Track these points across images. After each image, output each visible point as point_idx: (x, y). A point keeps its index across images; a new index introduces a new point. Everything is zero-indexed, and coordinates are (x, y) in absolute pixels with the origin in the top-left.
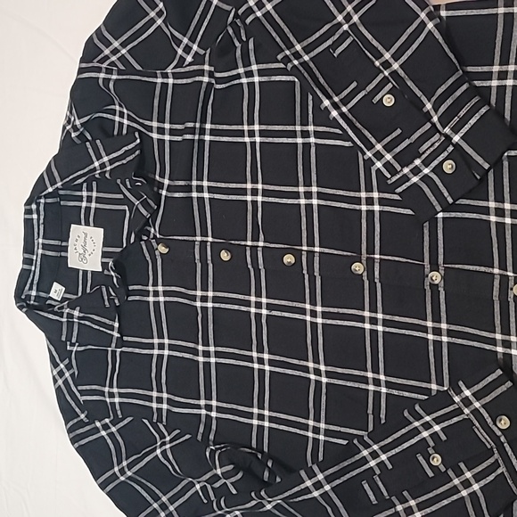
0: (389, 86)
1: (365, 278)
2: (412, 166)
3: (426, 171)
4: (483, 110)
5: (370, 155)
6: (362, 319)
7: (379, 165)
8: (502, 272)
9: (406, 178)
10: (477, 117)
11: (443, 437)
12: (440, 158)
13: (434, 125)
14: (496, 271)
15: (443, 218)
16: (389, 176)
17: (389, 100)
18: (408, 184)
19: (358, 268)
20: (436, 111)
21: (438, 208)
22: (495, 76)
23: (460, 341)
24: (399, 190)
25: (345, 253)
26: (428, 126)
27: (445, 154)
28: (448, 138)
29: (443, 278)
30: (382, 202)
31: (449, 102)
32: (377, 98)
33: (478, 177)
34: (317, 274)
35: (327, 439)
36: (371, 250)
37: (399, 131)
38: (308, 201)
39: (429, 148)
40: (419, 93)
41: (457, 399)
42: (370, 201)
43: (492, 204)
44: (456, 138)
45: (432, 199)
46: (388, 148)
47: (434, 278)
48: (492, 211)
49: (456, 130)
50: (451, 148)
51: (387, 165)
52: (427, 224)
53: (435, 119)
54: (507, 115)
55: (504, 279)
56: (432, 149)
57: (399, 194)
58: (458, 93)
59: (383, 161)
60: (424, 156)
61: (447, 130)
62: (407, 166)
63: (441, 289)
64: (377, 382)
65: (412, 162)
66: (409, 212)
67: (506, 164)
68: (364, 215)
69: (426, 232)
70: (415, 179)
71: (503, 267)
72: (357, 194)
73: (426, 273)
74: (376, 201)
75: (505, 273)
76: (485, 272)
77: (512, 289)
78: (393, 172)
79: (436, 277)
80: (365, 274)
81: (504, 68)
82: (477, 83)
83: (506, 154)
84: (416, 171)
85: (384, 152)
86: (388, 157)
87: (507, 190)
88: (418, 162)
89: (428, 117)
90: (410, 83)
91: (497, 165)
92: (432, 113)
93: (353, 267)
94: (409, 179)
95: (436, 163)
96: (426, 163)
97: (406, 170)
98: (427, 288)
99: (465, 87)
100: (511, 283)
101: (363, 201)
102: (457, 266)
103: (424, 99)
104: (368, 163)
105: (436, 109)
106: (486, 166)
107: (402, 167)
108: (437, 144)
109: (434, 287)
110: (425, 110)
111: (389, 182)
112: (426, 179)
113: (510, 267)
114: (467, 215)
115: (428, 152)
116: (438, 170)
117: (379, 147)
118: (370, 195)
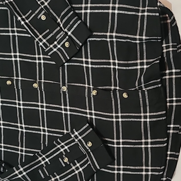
0: (43, 12)
1: (38, 90)
3: (59, 46)
4: (79, 22)
5: (37, 40)
6: (38, 106)
7: (41, 44)
8: (88, 86)
9: (51, 49)
10: (77, 25)
11: (69, 151)
12: (64, 41)
13: (61, 28)
14: (87, 86)
15: (67, 65)
16: (45, 48)
17: (43, 18)
18: (52, 52)
19: (35, 85)
20: (62, 22)
21: (64, 61)
22: (83, 8)
23: (74, 113)
24: (49, 54)
25: (31, 80)
26: (59, 28)
27: (65, 40)
28: (66, 33)
29: (68, 89)
30: (44, 59)
31: (66, 18)
32: (39, 16)
33: (78, 49)
34: (20, 88)
35: (26, 154)
36: (40, 79)
37: (48, 30)
38: (16, 59)
39: (59, 37)
40: (55, 15)
41: (73, 136)
42: (39, 59)
43: (84, 60)
44: (69, 33)
45: (62, 57)
46: (44, 37)
47: (64, 89)
48: (84, 62)
49: (69, 30)
50: (67, 37)
51: (44, 44)
52: (61, 68)
53: (61, 25)
54: (88, 24)
55: (89, 88)
56: (61, 37)
57: (49, 56)
58: (69, 15)
59: (43, 42)
60: (58, 40)
61: (66, 30)
62: (52, 44)
63: (67, 93)
64: (44, 131)
65: (54, 43)
66: (54, 63)
67: (88, 43)
68: (37, 64)
69: (61, 70)
70: (55, 50)
71: (89, 84)
72: (34, 56)
73: (61, 87)
74: (42, 59)
75: (90, 86)
76: (82, 86)
77: (92, 92)
78: (47, 47)
80: (38, 88)
81: (86, 5)
82: (77, 11)
83: (88, 40)
84: (55, 46)
85: (42, 39)
86: (44, 41)
87: (89, 54)
88: (56, 43)
89: (59, 25)
90: (51, 11)
91: (85, 43)
92: (60, 23)
93: (33, 85)
94: (53, 50)
95: (62, 43)
96: (59, 43)
97: (51, 46)
98: (62, 93)
99: (72, 12)
100: (92, 90)
101: (37, 59)
102: (72, 84)
103: (57, 17)
104: (38, 43)
105: (61, 21)
106: (81, 44)
107: (50, 45)
108: (62, 36)
109: (64, 93)
110: (58, 22)
111: (45, 51)
112: (59, 49)
113: (91, 84)
114: (75, 64)
116: (63, 46)
117: (41, 37)
118: (39, 56)
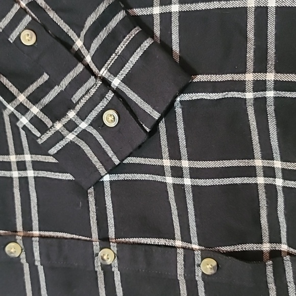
0: (27, 19)
1: (23, 261)
2: (65, 120)
3: (83, 125)
4: (147, 44)
5: (12, 109)
7: (24, 121)
8: (185, 244)
10: (139, 53)
12: (99, 108)
13: (87, 67)
14: (178, 243)
15: (111, 182)
16: (38, 134)
17: (27, 38)
18: (62, 143)
19: (14, 249)
20: (88, 49)
21: (102, 171)
24: (53, 151)
26: (80, 68)
27: (104, 103)
28: (106, 83)
29: (118, 256)
30: (37, 166)
31: (103, 35)
33: (148, 130)
36: (28, 226)
37: (45, 77)
40: (65, 27)
42: (22, 166)
43: (167, 163)
44: (116, 82)
45: (94, 159)
46: (34, 99)
47: (105, 257)
48: (168, 171)
49: (114, 71)
50: (110, 95)
51: (35, 121)
52: (91, 190)
53: (88, 59)
54: (176, 48)
55: (189, 252)
56: (87, 97)
57: (54, 156)
58: (113, 23)
59: (30, 115)
60: (78, 107)
61: (104, 72)
62: (59, 120)
63: (115, 270)
66: (69, 177)
67: (179, 110)
68: (16, 183)
69: (91, 199)
70: (71, 137)
71: (186, 238)
72: (6, 158)
73: (95, 252)
74: (29, 165)
75: (189, 245)
76: (165, 246)
77: (199, 265)
78: (43, 128)
79: (108, 256)
80: (23, 256)
83: (178, 99)
84: (71, 126)
85: (28, 104)
86: (35, 110)
88: (72, 114)
89: (79, 57)
90: (52, 15)
91: (168, 113)
92: (84, 51)
93: (7, 249)
94: (63, 137)
95: (94, 114)
96: (82, 115)
97: (59, 126)
98: (99, 269)
99: (121, 15)
100: (198, 259)
101: (14, 166)
102: (132, 240)
103: (72, 34)
104: (14, 119)
105: (88, 46)
106: (156, 115)
107: (53, 122)
108: (93, 91)
109: (107, 269)
110: (74, 49)
111: (40, 142)
112: (84, 135)
113: (194, 239)
114: (138, 177)
115: (83, 101)
116: (98, 123)
117: (22, 98)
118: (21, 158)
